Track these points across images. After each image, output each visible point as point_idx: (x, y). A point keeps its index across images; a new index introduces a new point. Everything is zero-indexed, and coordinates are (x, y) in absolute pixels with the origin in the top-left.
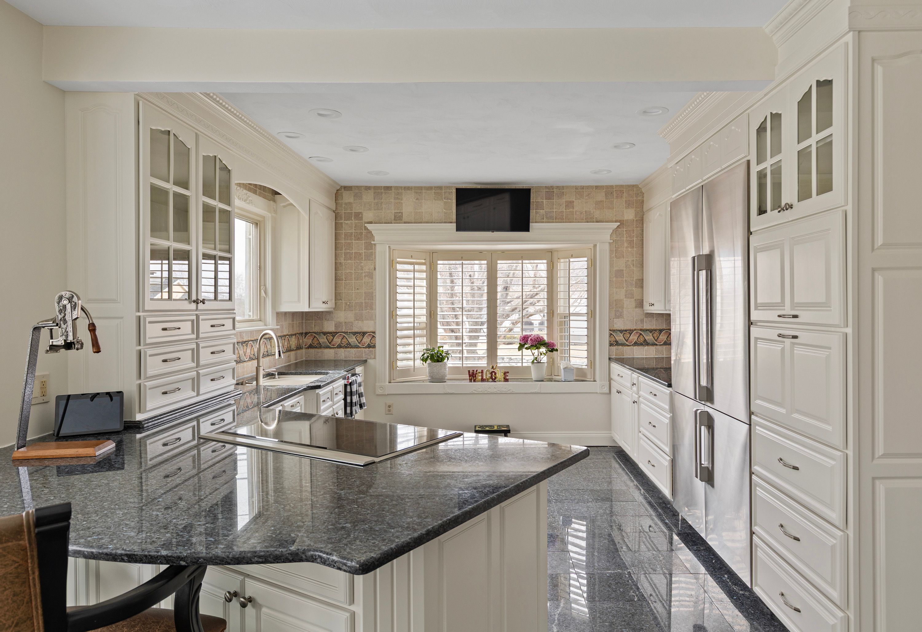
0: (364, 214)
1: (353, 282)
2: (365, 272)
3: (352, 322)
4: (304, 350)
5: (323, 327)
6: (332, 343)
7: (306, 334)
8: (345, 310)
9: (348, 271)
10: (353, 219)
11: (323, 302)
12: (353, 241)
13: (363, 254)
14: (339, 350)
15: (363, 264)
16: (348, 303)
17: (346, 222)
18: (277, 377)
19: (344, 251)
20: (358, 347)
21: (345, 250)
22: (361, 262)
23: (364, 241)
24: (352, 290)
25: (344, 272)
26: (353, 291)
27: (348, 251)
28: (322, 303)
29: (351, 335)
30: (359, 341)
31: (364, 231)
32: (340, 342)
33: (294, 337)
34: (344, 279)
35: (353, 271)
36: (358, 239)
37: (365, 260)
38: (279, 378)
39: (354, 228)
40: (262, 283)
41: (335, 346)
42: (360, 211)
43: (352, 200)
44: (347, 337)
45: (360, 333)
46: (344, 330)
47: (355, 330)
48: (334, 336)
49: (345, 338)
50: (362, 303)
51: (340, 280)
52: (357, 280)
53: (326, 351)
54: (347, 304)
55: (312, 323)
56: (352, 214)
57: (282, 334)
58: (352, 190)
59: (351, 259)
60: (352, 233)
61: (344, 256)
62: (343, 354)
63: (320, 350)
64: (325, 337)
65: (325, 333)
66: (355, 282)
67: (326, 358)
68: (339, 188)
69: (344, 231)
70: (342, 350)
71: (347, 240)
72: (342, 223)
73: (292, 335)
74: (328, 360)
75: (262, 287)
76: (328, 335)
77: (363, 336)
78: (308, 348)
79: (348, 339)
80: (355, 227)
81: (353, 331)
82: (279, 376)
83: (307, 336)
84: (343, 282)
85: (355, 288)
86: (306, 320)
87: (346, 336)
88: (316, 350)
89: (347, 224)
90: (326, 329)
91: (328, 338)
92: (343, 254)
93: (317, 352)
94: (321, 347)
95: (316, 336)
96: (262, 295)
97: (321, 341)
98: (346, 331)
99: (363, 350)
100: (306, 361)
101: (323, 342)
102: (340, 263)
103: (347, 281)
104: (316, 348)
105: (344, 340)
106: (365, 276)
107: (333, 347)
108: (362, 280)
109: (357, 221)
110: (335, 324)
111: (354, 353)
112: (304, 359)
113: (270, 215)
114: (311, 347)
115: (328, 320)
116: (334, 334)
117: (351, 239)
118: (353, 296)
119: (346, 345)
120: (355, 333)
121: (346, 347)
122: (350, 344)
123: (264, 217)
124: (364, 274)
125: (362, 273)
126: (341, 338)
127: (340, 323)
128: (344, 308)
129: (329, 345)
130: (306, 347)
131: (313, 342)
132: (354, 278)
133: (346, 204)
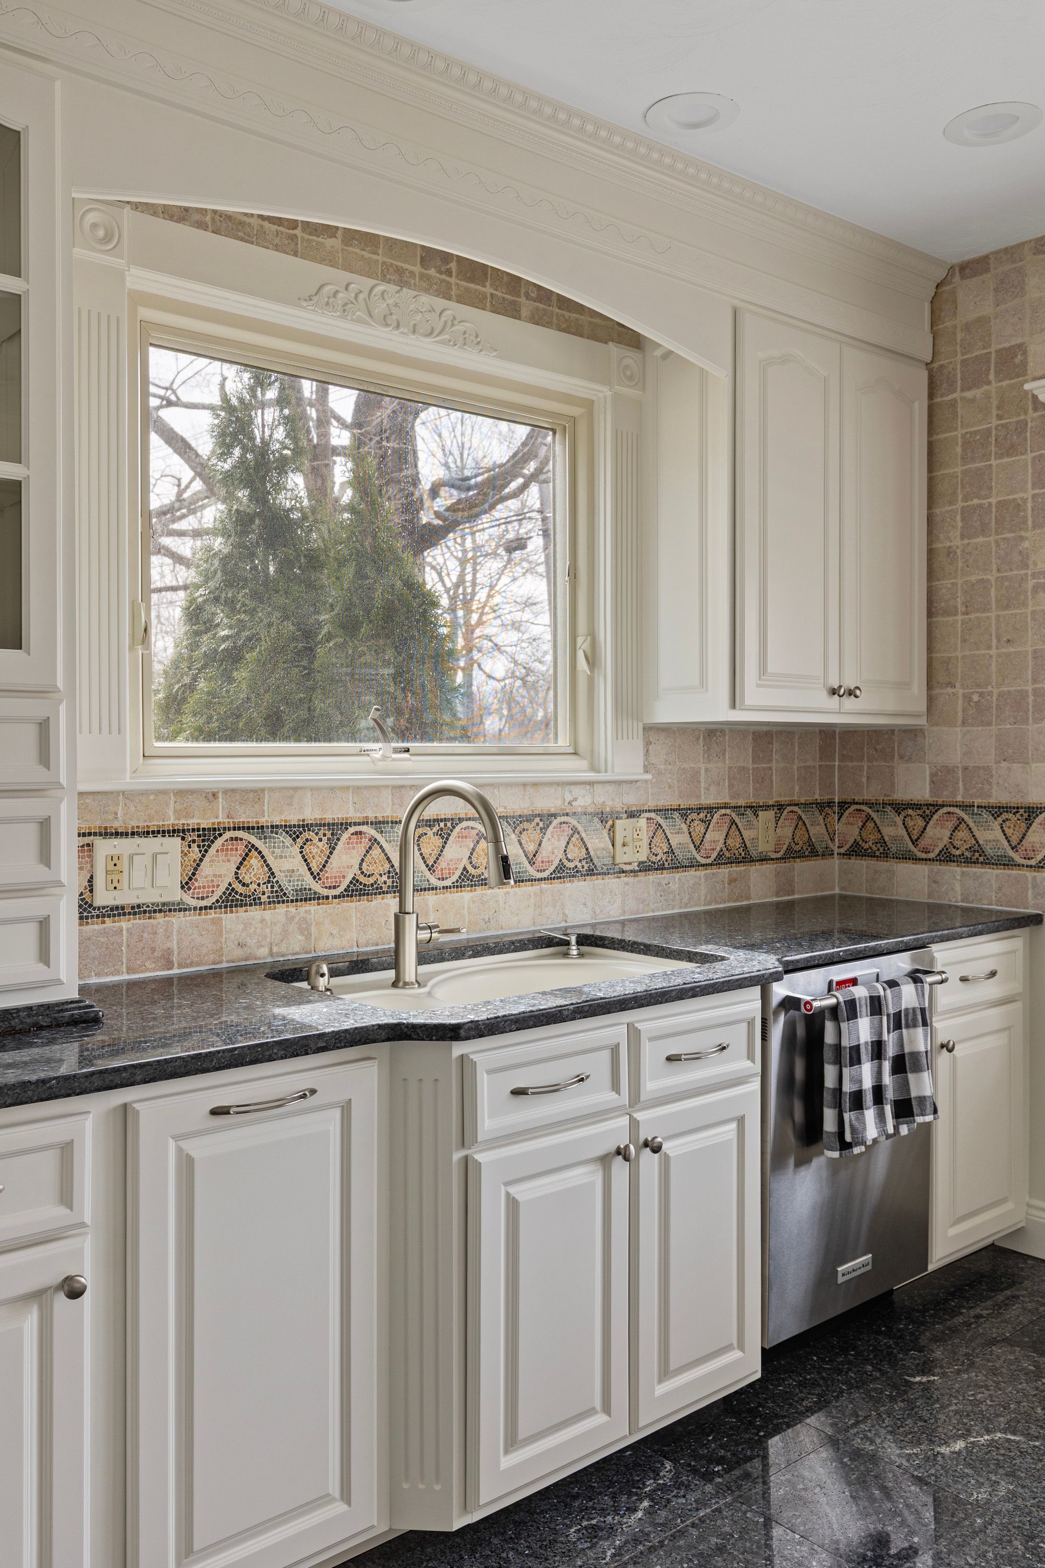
0: (1032, 349)
1: (993, 615)
2: (1034, 576)
3: (987, 769)
4: (836, 862)
5: (893, 784)
6: (923, 843)
7: (844, 805)
8: (964, 723)
9: (973, 578)
10: (992, 376)
11: (834, 692)
12: (993, 462)
13: (1029, 505)
14: (944, 868)
15: (1026, 544)
16: (976, 698)
17: (969, 394)
18: (574, 950)
19: (960, 504)
20: (1009, 864)
21: (966, 499)
22: (1022, 539)
23: (1029, 456)
24: (989, 648)
25: (960, 582)
26: (993, 652)
27: (976, 501)
28: (824, 694)
29: (985, 815)
30: (1015, 840)
31: (1031, 414)
32: (946, 840)
33: (766, 816)
34: (961, 608)
35: (992, 577)
36: (1011, 450)
37: (1034, 527)
38: (581, 955)
39: (994, 412)
40: (582, 627)
41: (931, 856)
42: (1019, 341)
43: (988, 309)
44: (972, 825)
45: (1015, 809)
46: (959, 798)
47: (999, 796)
48: (927, 819)
49: (963, 826)
50: (1023, 694)
51: (947, 613)
52: (1007, 607)
53: (903, 869)
54: (970, 700)
55: (861, 769)
56: (989, 361)
57: (693, 802)
58: (987, 270)
59: (984, 530)
60: (989, 430)
61: (960, 524)
62: (958, 887)
63: (883, 865)
64: (899, 820)
65: (899, 807)
66: (998, 617)
67: (901, 893)
68: (941, 274)
69: (960, 432)
70: (956, 870)
71: (973, 460)
72: (953, 403)
73: (755, 809)
74: (908, 903)
75: (580, 640)
76: (910, 812)
77: (1029, 821)
78: (848, 855)
79: (974, 829)
80: (998, 408)
81: (993, 801)
82: (585, 949)
83: (846, 814)
84: (960, 618)
85: (999, 640)
86: (843, 758)
87: (966, 817)
88: (872, 862)
89: (973, 400)
90: (902, 794)
91: (910, 823)
92: (959, 517)
93: (876, 872)
94: (885, 855)
95: (874, 815)
96: (579, 668)
97: (888, 832)
98: (968, 800)
99: (1030, 874)
100: (843, 897)
101: (895, 839)
102: (950, 552)
103: (972, 616)
104: (873, 855)
105: (962, 834)
106: (1035, 590)
107: (924, 856)
108: (1025, 604)
109: (1004, 383)
110: (933, 775)
111: (995, 886)
112: (837, 891)
113: (606, 391)
114: (856, 851)
115: (910, 760)
116: (927, 810)
117: (986, 456)
118: (994, 668)
119: (968, 854)
120: (997, 811)
121: (969, 862)
122: (982, 852)
123: (589, 404)
124: (1031, 583)
125: (1024, 579)
126: (950, 825)
127: (949, 771)
128: (960, 714)
129: (912, 847)
130: (842, 851)
131: (864, 835)
132: (997, 601)
133: (967, 327)
